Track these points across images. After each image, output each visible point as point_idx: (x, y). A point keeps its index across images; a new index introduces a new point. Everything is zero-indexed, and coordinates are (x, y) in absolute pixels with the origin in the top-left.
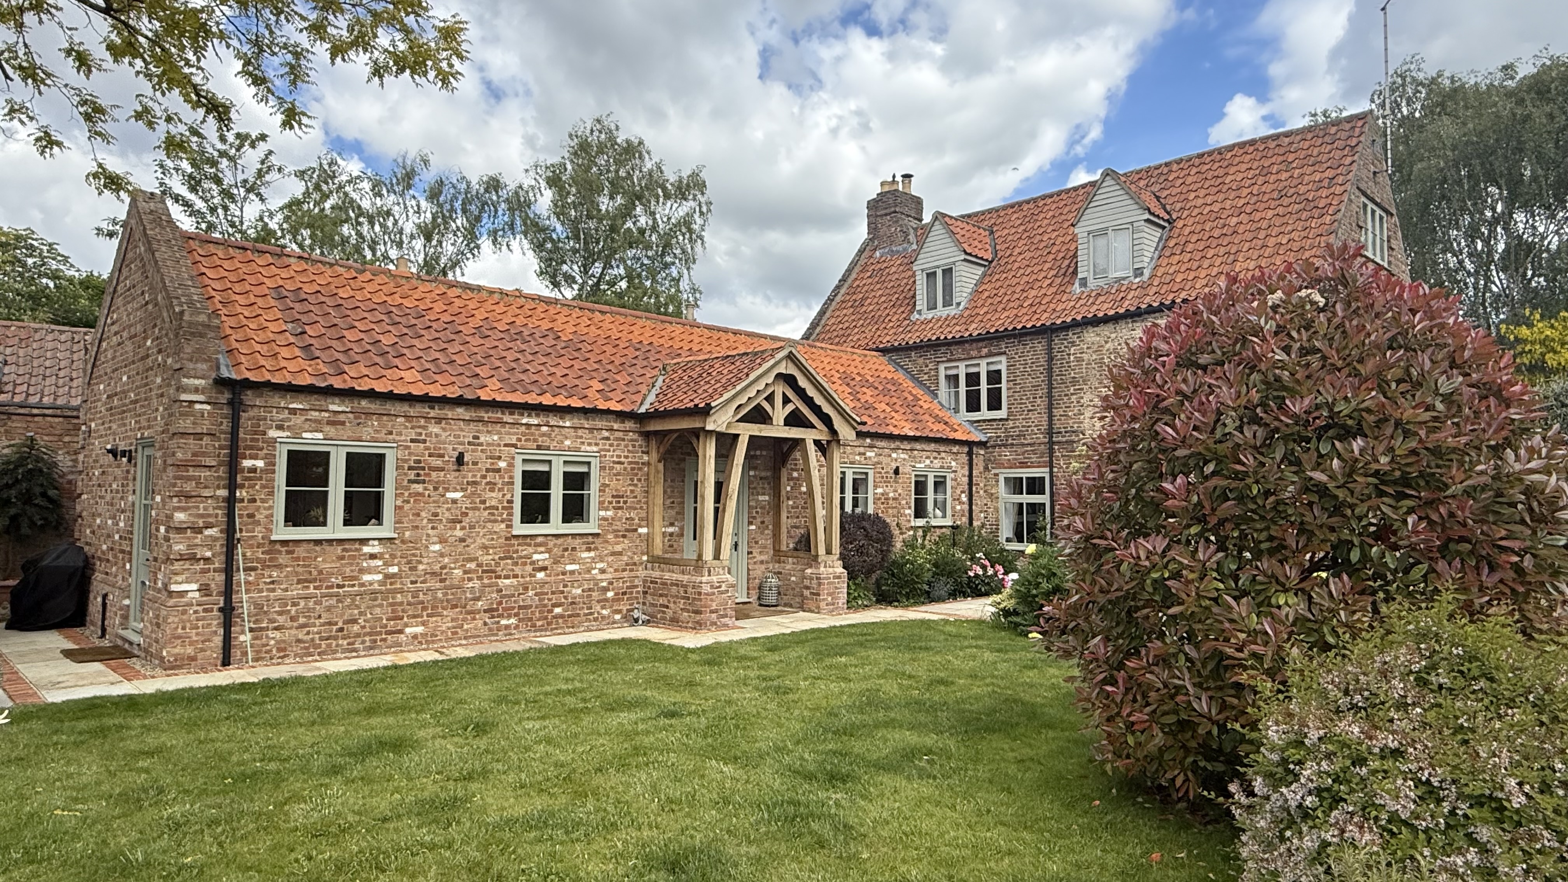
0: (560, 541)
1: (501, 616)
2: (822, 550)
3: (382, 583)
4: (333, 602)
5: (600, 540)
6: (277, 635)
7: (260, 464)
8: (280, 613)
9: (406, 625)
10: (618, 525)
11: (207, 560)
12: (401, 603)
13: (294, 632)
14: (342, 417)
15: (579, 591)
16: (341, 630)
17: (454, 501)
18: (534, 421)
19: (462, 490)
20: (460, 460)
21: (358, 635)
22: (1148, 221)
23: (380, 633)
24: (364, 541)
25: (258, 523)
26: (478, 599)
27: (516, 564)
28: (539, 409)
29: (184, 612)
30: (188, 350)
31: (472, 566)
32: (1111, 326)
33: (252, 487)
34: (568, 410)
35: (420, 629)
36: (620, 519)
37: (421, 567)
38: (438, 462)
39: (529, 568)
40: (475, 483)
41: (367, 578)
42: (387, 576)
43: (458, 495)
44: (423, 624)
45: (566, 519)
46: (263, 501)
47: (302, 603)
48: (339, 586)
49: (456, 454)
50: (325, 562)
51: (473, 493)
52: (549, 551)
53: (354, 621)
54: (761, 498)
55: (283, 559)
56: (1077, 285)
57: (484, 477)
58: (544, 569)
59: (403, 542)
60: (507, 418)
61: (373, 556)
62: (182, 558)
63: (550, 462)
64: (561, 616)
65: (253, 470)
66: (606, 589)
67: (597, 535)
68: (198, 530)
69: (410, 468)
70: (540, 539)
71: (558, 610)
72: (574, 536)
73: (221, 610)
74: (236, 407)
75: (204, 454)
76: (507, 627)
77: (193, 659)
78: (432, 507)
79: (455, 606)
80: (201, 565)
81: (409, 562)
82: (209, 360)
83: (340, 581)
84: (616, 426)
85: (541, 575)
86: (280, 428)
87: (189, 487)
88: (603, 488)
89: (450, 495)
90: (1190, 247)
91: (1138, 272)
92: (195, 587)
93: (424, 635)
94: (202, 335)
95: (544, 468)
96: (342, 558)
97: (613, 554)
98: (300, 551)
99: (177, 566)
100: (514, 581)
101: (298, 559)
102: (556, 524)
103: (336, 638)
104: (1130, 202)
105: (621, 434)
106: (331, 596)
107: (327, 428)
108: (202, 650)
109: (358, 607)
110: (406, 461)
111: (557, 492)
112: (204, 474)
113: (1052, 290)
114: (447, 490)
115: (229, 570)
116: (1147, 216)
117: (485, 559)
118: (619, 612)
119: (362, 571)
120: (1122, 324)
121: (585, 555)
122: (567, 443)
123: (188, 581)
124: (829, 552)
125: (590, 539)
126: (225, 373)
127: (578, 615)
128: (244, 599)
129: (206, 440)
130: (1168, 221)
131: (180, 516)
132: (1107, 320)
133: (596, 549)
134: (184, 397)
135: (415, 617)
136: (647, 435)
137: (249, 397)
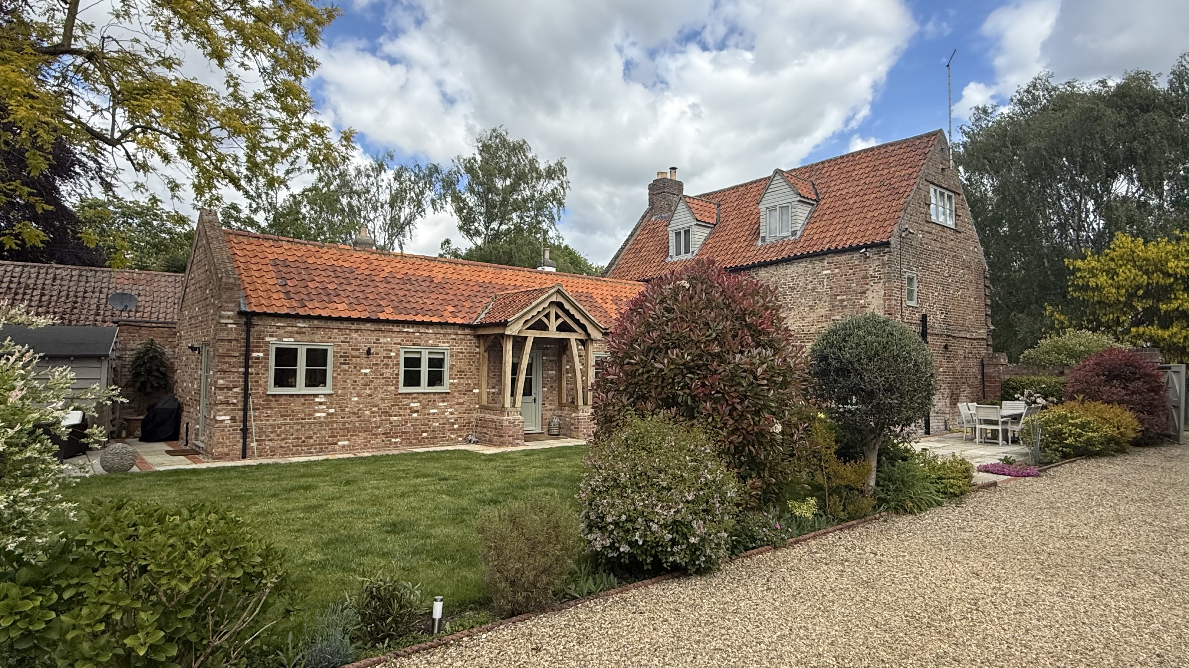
0: (426, 397)
1: (392, 437)
2: (581, 402)
3: (325, 418)
4: (299, 427)
5: (450, 396)
6: (270, 443)
7: (261, 355)
8: (272, 432)
9: (339, 440)
10: (461, 388)
11: (234, 404)
12: (336, 429)
13: (279, 442)
14: (304, 330)
15: (437, 424)
16: (304, 442)
17: (366, 374)
18: (411, 330)
19: (370, 368)
20: (368, 352)
21: (313, 445)
22: (800, 201)
23: (325, 444)
24: (316, 395)
25: (260, 385)
26: (379, 427)
27: (401, 409)
28: (414, 323)
29: (223, 430)
30: (225, 297)
31: (376, 409)
32: (774, 267)
33: (257, 367)
34: (431, 324)
35: (346, 443)
36: (462, 384)
37: (347, 409)
38: (357, 353)
39: (408, 411)
40: (377, 364)
41: (318, 415)
42: (328, 414)
43: (367, 371)
44: (348, 440)
45: (431, 383)
46: (263, 374)
47: (283, 427)
48: (303, 419)
49: (366, 349)
50: (295, 406)
51: (376, 370)
52: (420, 402)
53: (311, 438)
54: (550, 372)
55: (273, 404)
56: (760, 240)
57: (382, 361)
58: (417, 412)
59: (337, 396)
60: (396, 329)
61: (321, 403)
62: (222, 403)
63: (420, 352)
64: (427, 438)
65: (258, 358)
66: (453, 424)
67: (448, 393)
68: (230, 389)
69: (341, 356)
70: (414, 396)
71: (425, 435)
72: (434, 394)
73: (241, 430)
74: (249, 326)
75: (233, 350)
76: (395, 443)
77: (228, 454)
78: (353, 377)
79: (366, 431)
80: (232, 407)
81: (341, 407)
82: (235, 301)
83: (303, 416)
84: (459, 332)
85: (415, 415)
86: (272, 336)
87: (225, 367)
88: (452, 367)
89: (363, 371)
90: (826, 217)
91: (794, 233)
92: (228, 418)
93: (348, 446)
94: (232, 289)
95: (417, 356)
96: (304, 404)
97: (458, 404)
98: (282, 400)
99: (219, 407)
100: (400, 418)
101: (281, 404)
102: (424, 387)
103: (301, 446)
104: (789, 189)
105: (462, 337)
106: (298, 424)
107: (296, 336)
108: (232, 450)
109: (313, 430)
110: (339, 353)
111: (425, 370)
112: (233, 360)
113: (746, 243)
114: (361, 368)
115: (245, 410)
116: (799, 198)
117: (383, 406)
118: (461, 436)
119: (316, 411)
120: (780, 266)
121: (441, 404)
122: (431, 342)
123: (225, 415)
124: (585, 404)
125: (444, 395)
126: (243, 308)
127: (437, 438)
128: (253, 425)
129: (234, 343)
130: (815, 200)
131: (221, 382)
132: (772, 263)
133: (447, 401)
134: (223, 321)
135: (343, 436)
136: (478, 337)
137: (255, 321)
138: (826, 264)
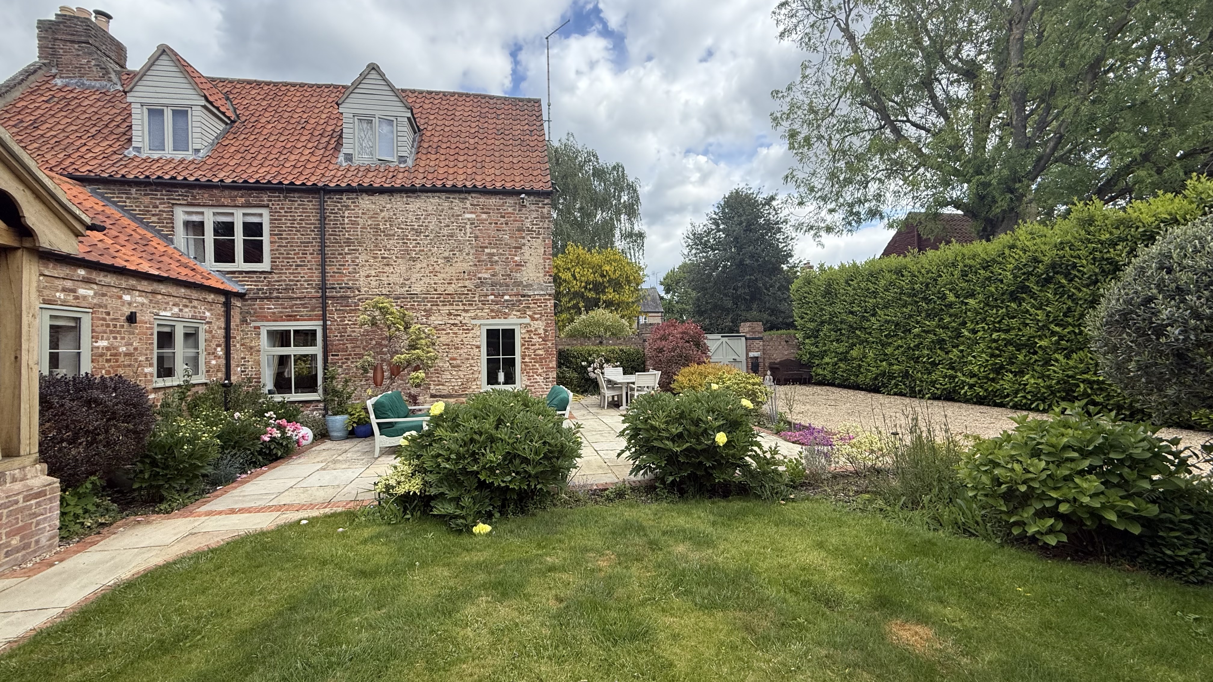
32: (386, 197)
56: (341, 158)
91: (402, 159)
113: (315, 158)
116: (409, 115)
124: (12, 448)
130: (418, 128)
132: (382, 191)
138: (468, 205)
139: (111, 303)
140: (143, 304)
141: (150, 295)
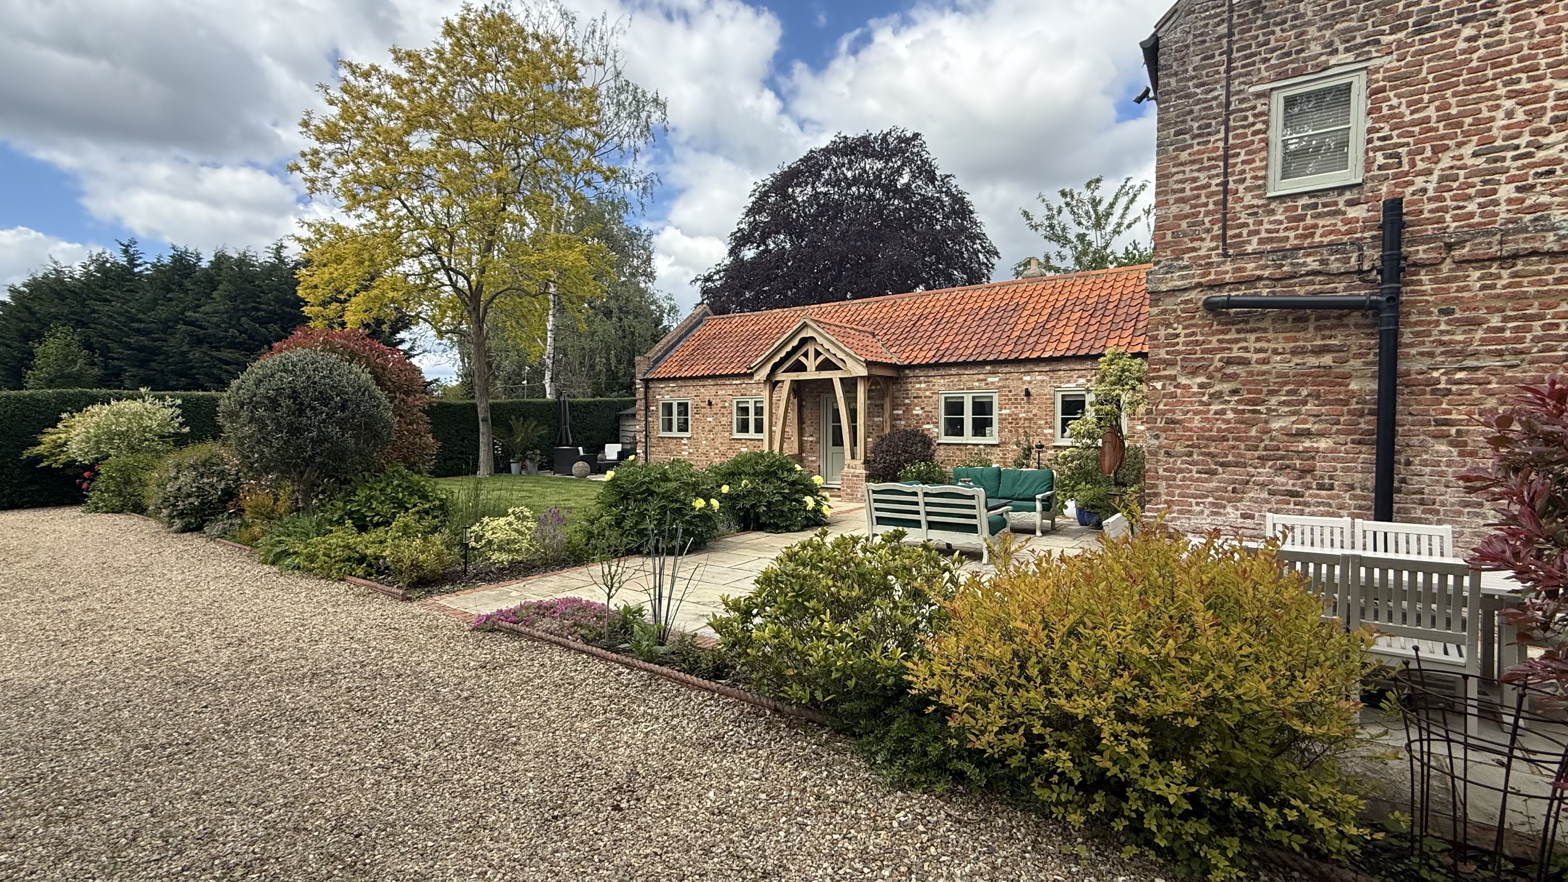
3: (687, 456)
7: (655, 408)
14: (674, 389)
17: (710, 422)
18: (738, 382)
19: (712, 417)
20: (711, 403)
24: (683, 438)
25: (655, 430)
27: (734, 452)
28: (739, 376)
31: (717, 451)
33: (653, 417)
38: (704, 405)
40: (717, 413)
41: (683, 453)
43: (710, 419)
45: (758, 430)
46: (656, 422)
49: (709, 400)
50: (672, 446)
51: (716, 418)
55: (661, 443)
57: (720, 410)
59: (694, 439)
60: (727, 382)
61: (686, 445)
62: (639, 441)
63: (747, 402)
65: (653, 411)
68: (642, 432)
69: (695, 408)
70: (743, 441)
74: (647, 388)
75: (642, 406)
78: (702, 424)
81: (696, 448)
83: (676, 453)
86: (660, 394)
87: (639, 417)
92: (641, 451)
95: (745, 405)
96: (676, 444)
98: (665, 441)
99: (638, 444)
101: (665, 444)
102: (751, 434)
107: (671, 393)
110: (694, 405)
111: (751, 418)
114: (707, 417)
115: (647, 446)
117: (721, 449)
119: (682, 450)
122: (754, 391)
124: (854, 458)
126: (644, 377)
129: (643, 401)
131: (637, 427)
134: (638, 386)
137: (651, 385)
139: (1012, 384)
140: (1042, 381)
141: (1051, 374)
